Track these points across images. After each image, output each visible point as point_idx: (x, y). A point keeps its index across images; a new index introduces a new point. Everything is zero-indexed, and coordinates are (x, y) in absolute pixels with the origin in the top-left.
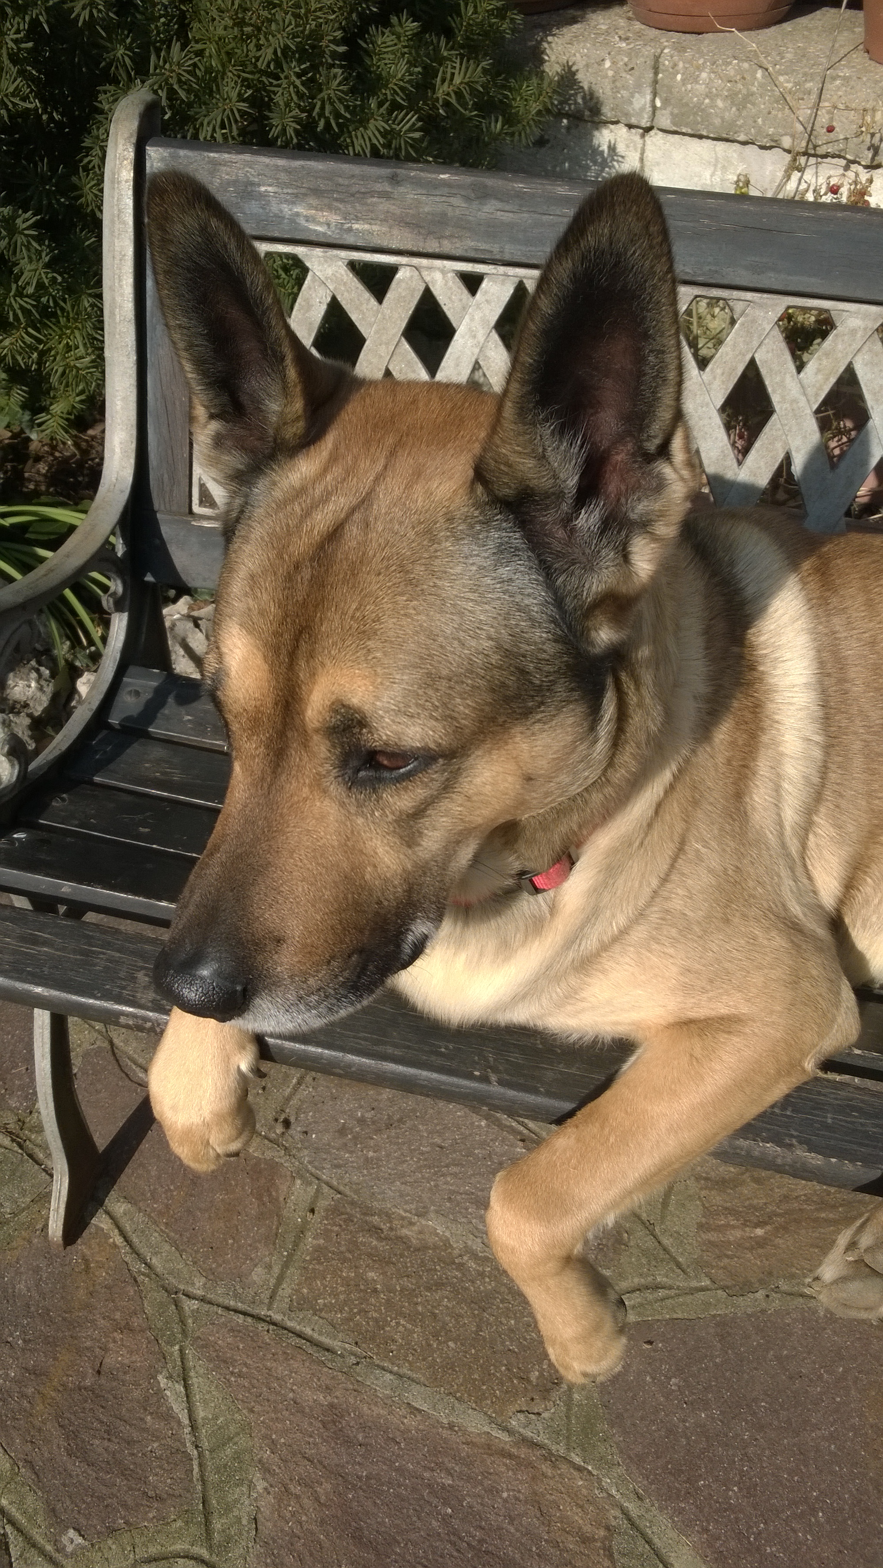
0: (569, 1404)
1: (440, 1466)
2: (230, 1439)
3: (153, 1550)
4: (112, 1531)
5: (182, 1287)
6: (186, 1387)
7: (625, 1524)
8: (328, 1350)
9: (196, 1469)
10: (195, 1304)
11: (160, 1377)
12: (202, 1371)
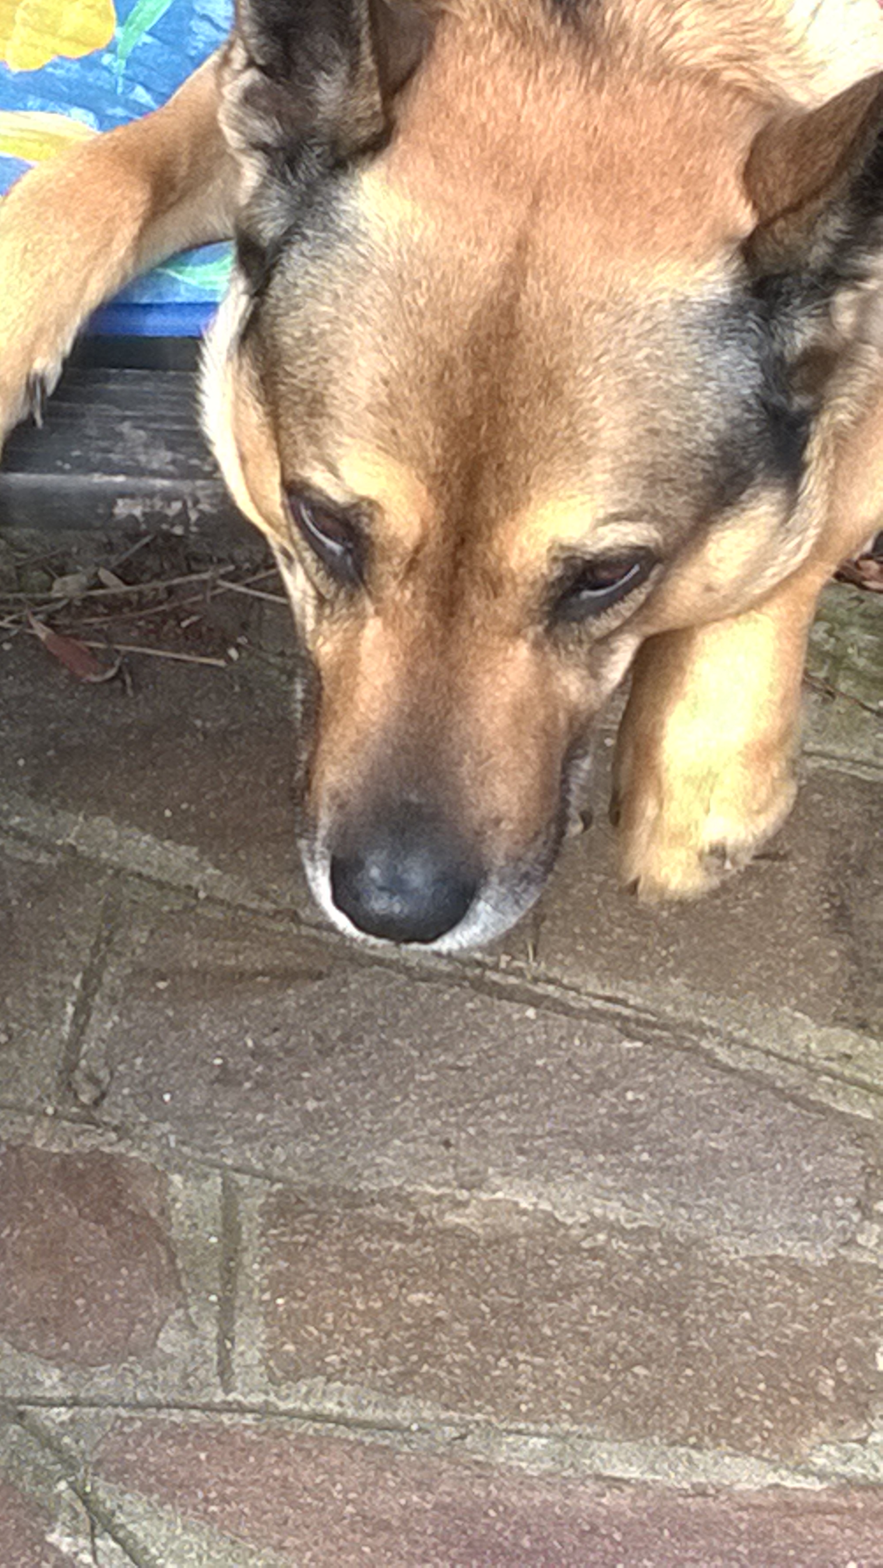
6: (120, 1540)
8: (389, 1429)
11: (52, 1538)
12: (140, 1510)
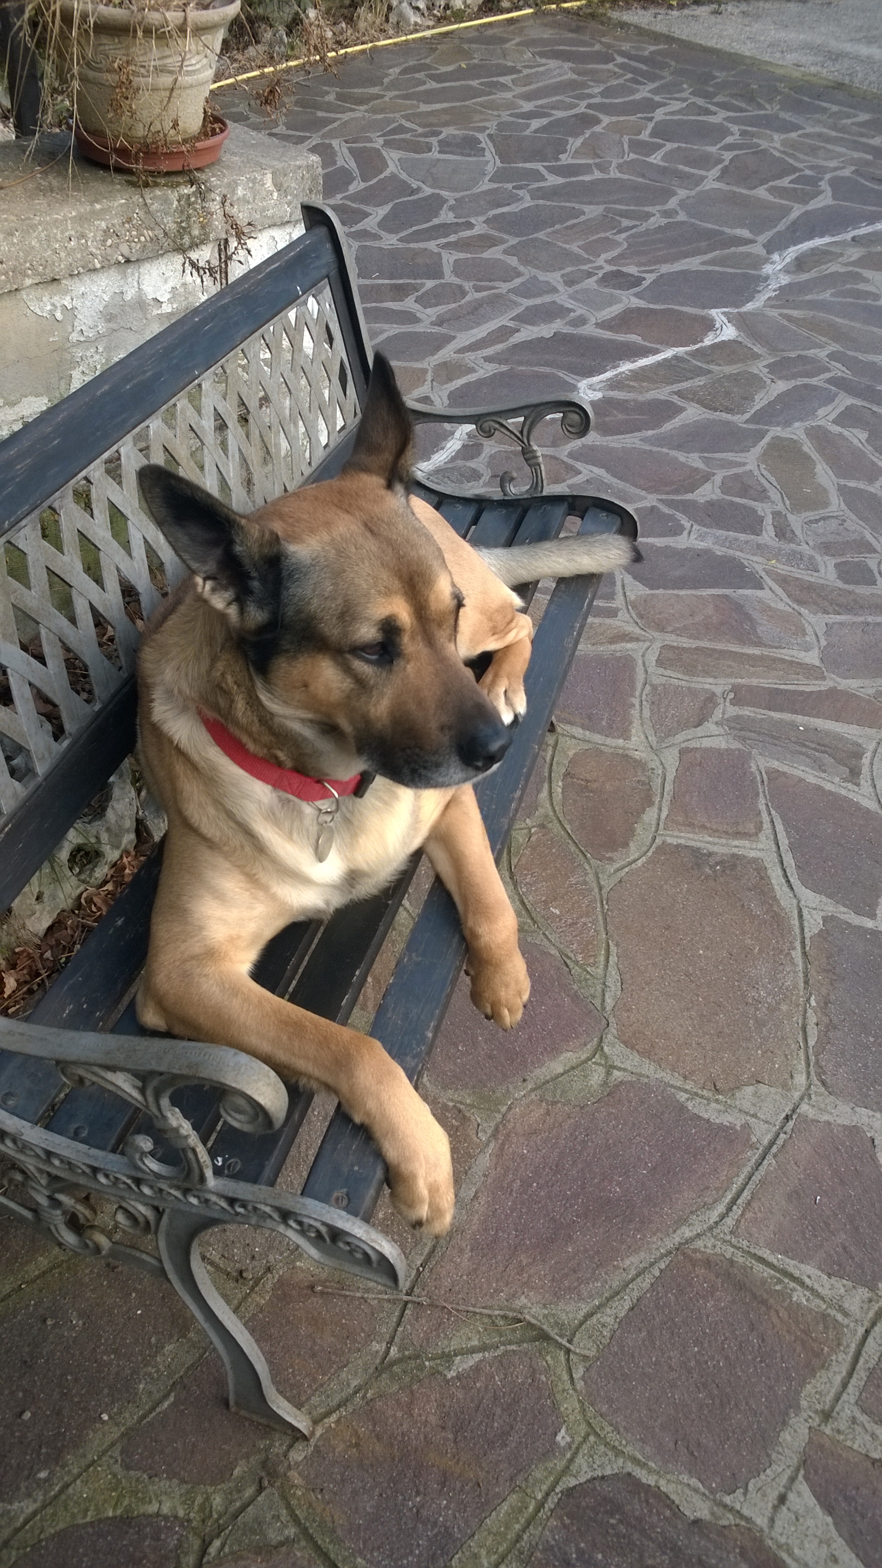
0: (472, 1106)
1: (510, 1185)
2: (493, 1322)
3: (566, 1377)
4: (555, 1406)
5: (378, 1361)
6: (456, 1355)
7: (539, 1092)
8: (433, 1251)
9: (514, 1347)
10: (394, 1351)
11: (449, 1376)
12: (446, 1343)
